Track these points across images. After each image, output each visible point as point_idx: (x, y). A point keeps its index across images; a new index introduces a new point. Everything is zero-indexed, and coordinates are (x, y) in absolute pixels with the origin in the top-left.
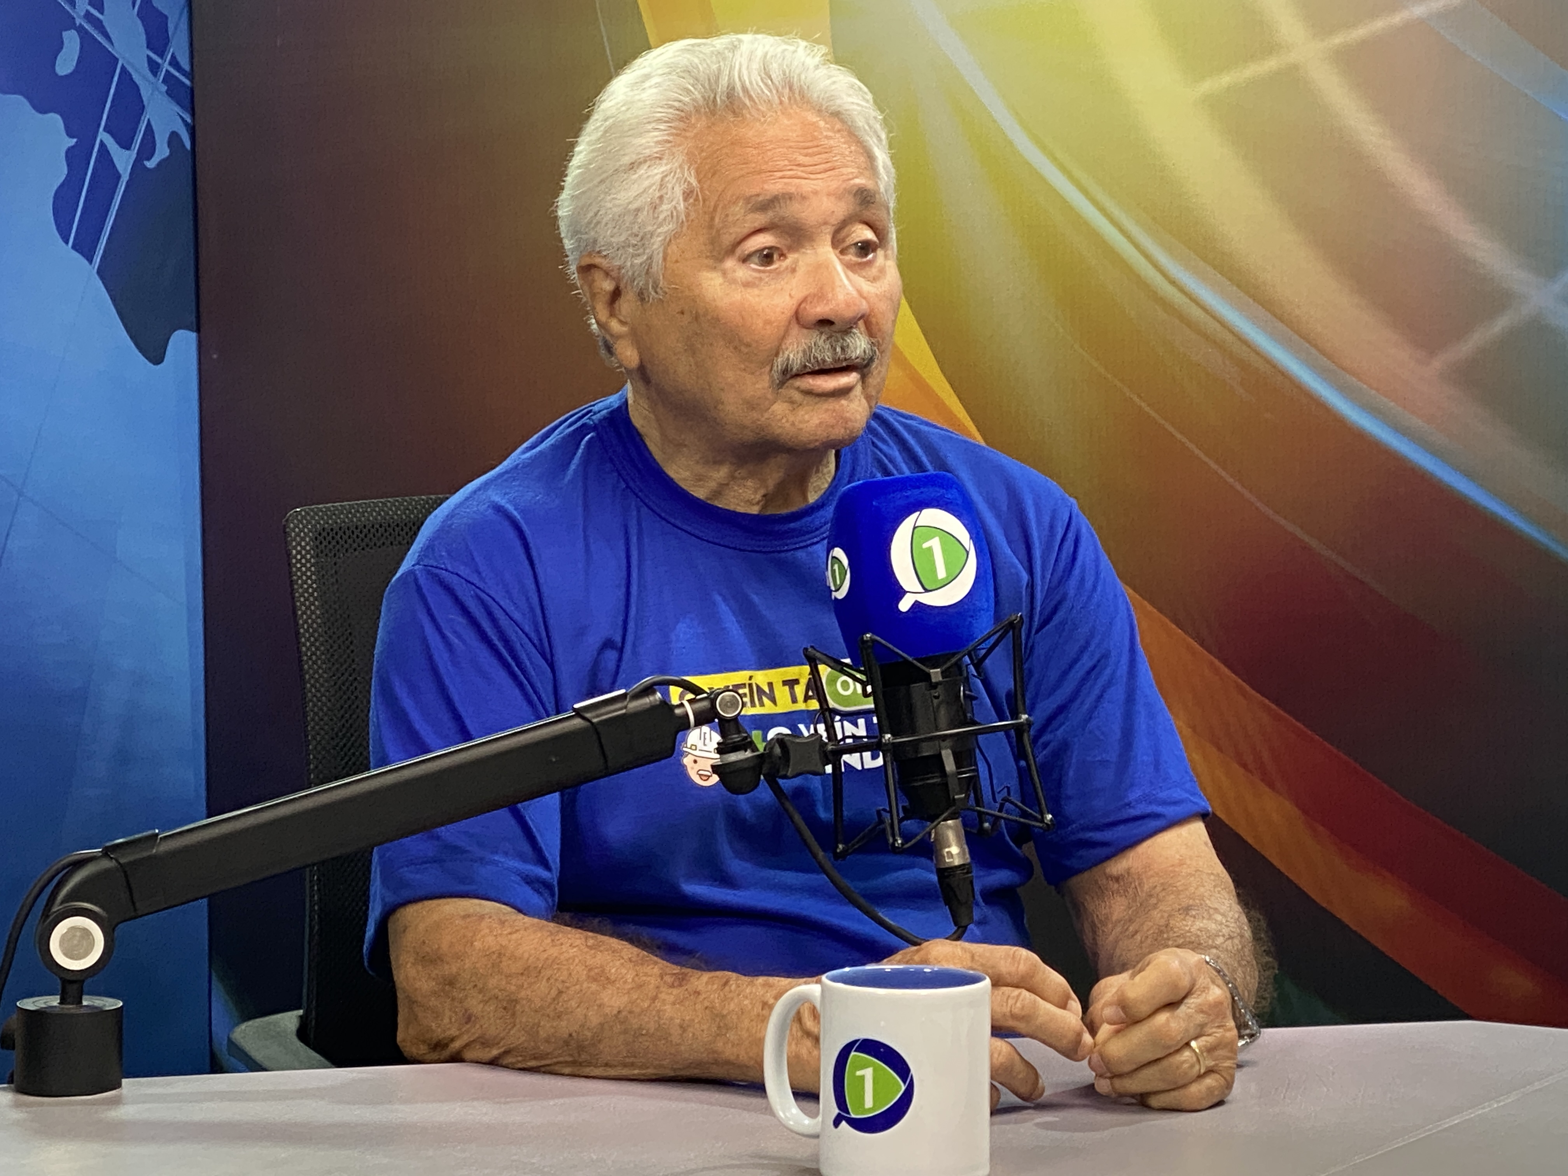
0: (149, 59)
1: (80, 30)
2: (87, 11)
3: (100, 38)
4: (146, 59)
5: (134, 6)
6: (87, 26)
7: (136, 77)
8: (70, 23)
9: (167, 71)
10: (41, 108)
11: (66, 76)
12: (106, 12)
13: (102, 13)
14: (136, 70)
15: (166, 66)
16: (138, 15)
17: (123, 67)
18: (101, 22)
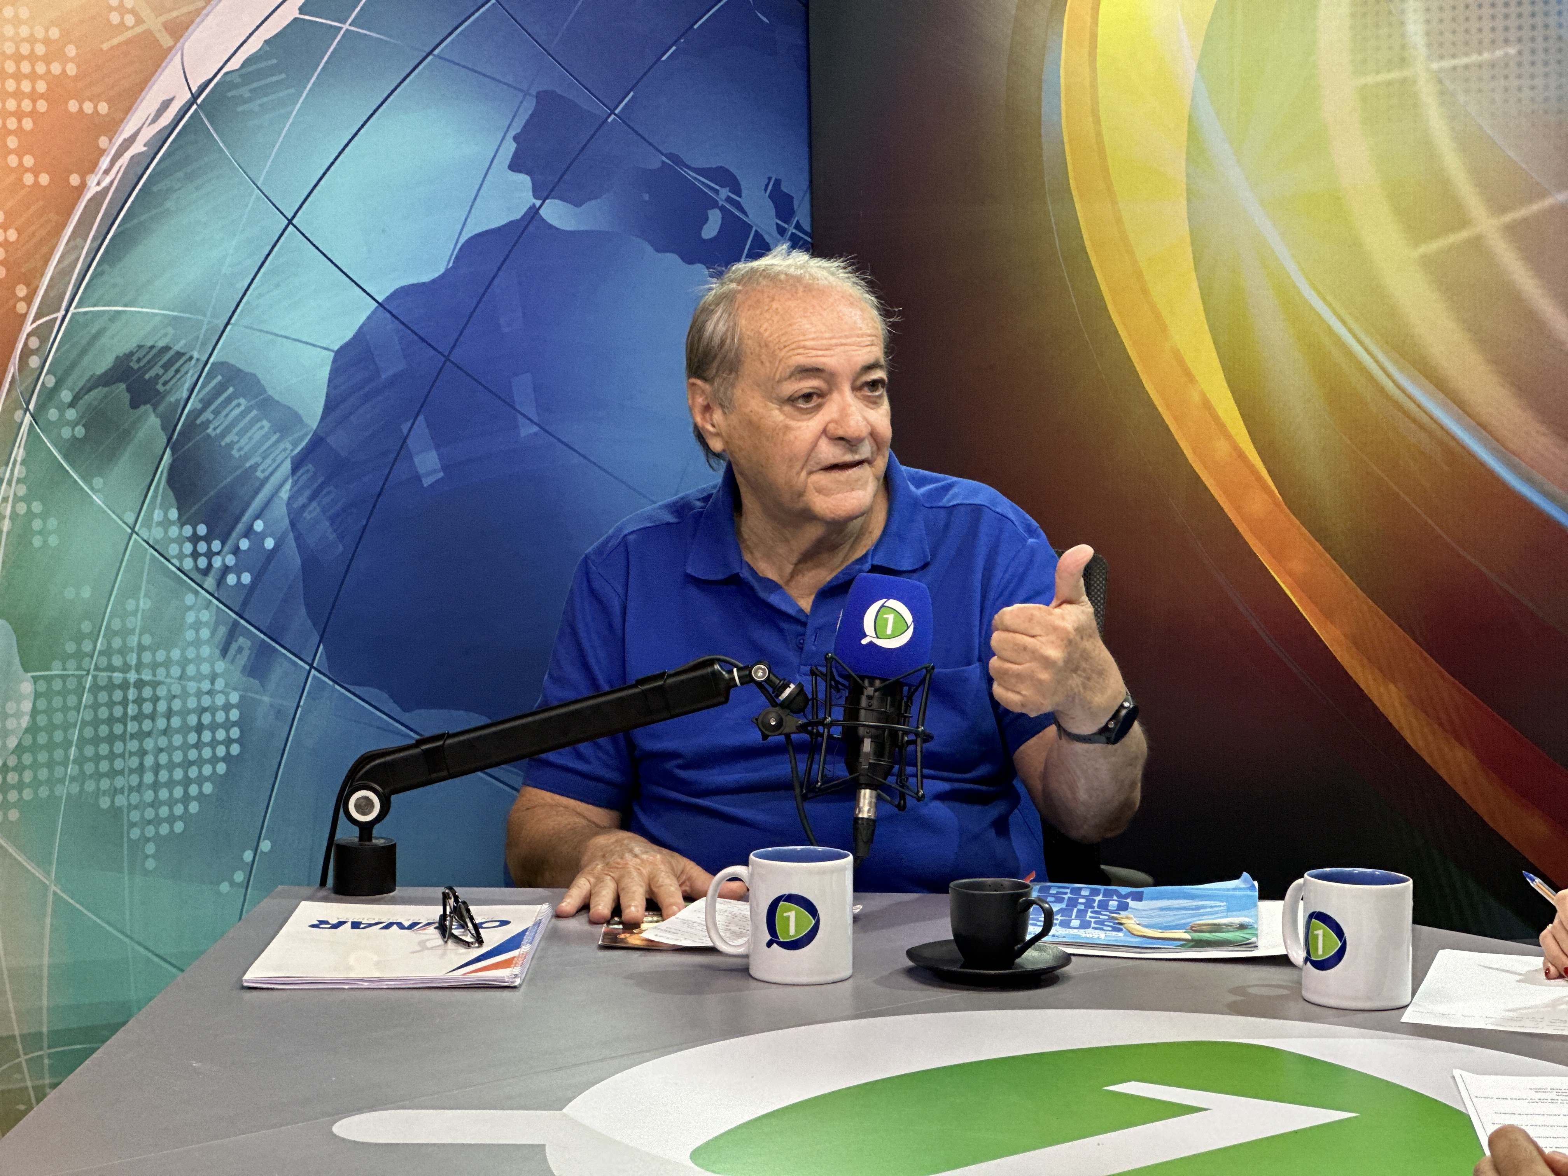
0: (777, 224)
1: (722, 209)
2: (729, 197)
3: (737, 213)
4: (775, 227)
5: (766, 190)
6: (728, 206)
7: (766, 237)
8: (714, 204)
9: (793, 234)
10: (690, 262)
11: (710, 239)
12: (743, 195)
13: (740, 197)
14: (767, 233)
15: (792, 230)
16: (769, 197)
17: (756, 231)
18: (739, 203)
